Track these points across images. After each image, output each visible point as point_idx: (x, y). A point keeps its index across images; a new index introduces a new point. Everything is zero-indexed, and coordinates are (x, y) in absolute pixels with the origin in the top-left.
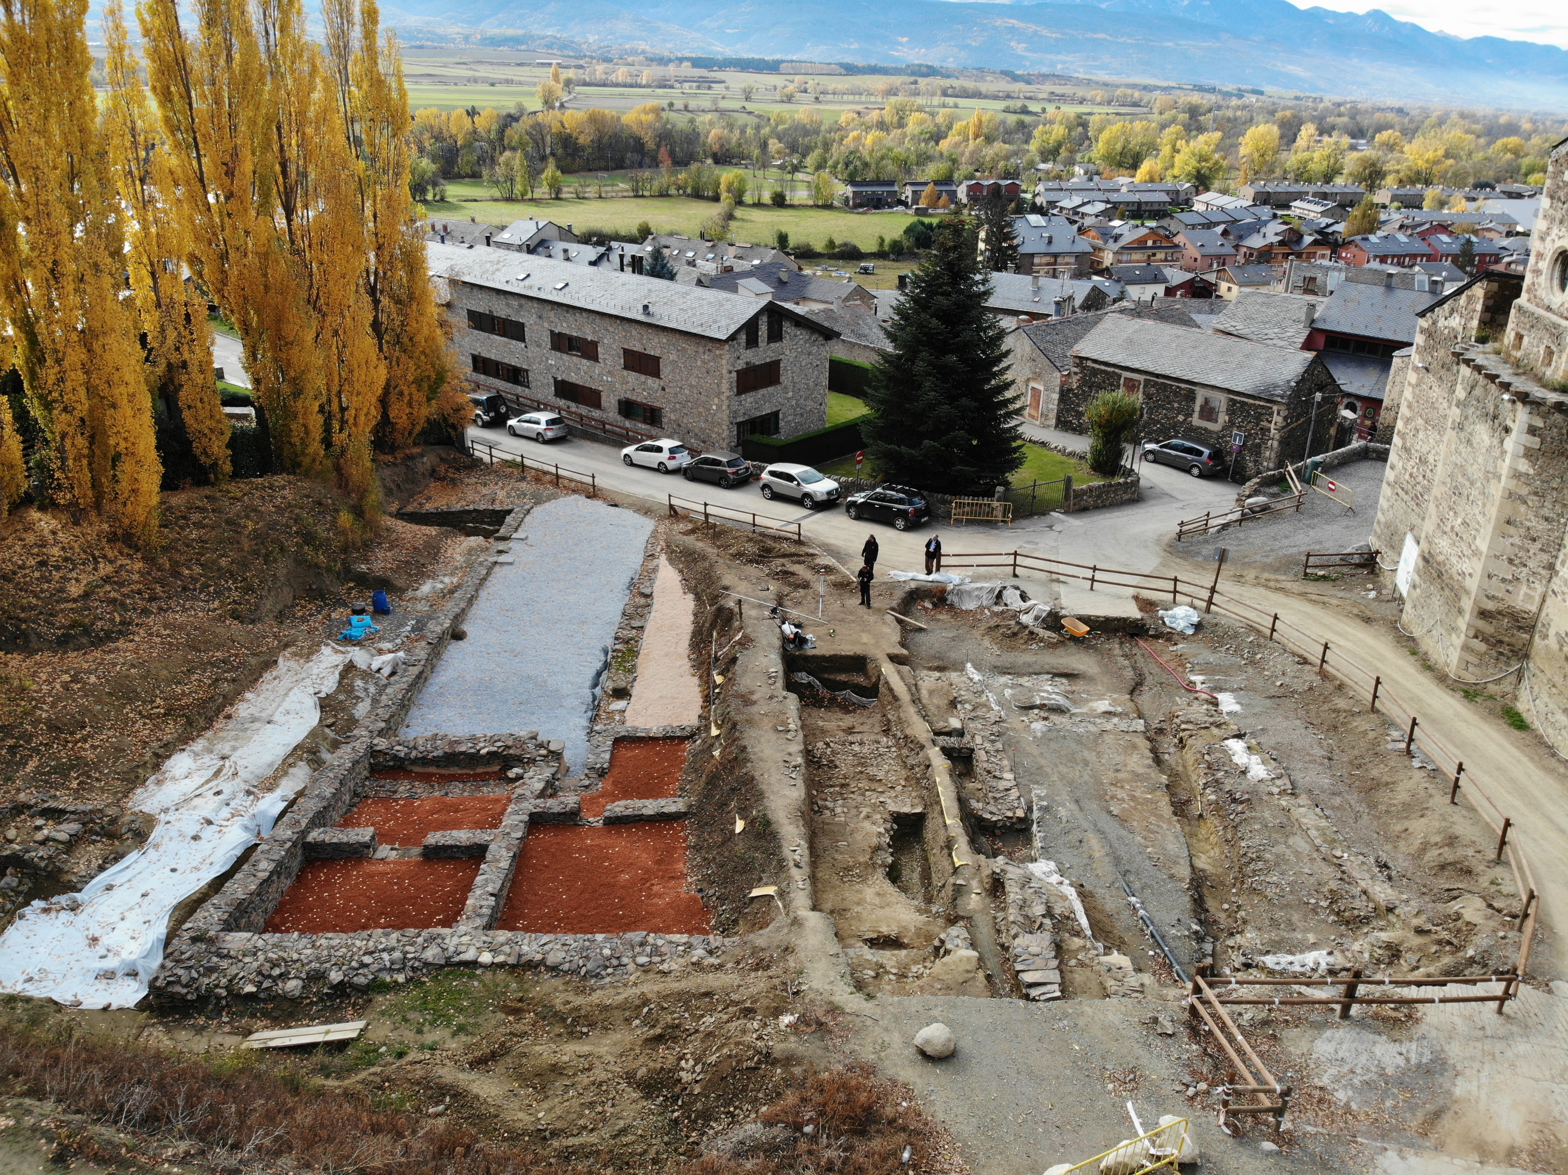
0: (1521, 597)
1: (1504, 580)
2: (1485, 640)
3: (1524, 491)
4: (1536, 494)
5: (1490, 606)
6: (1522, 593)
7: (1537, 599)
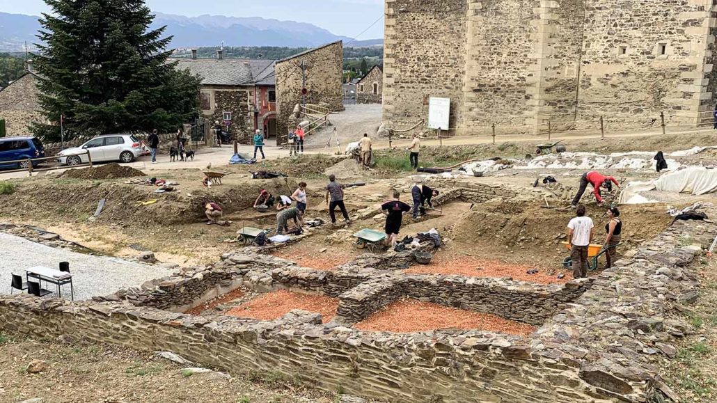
0: (566, 73)
1: (555, 68)
2: (550, 104)
3: (556, 17)
4: (563, 17)
5: (550, 84)
6: (566, 71)
7: (575, 71)
